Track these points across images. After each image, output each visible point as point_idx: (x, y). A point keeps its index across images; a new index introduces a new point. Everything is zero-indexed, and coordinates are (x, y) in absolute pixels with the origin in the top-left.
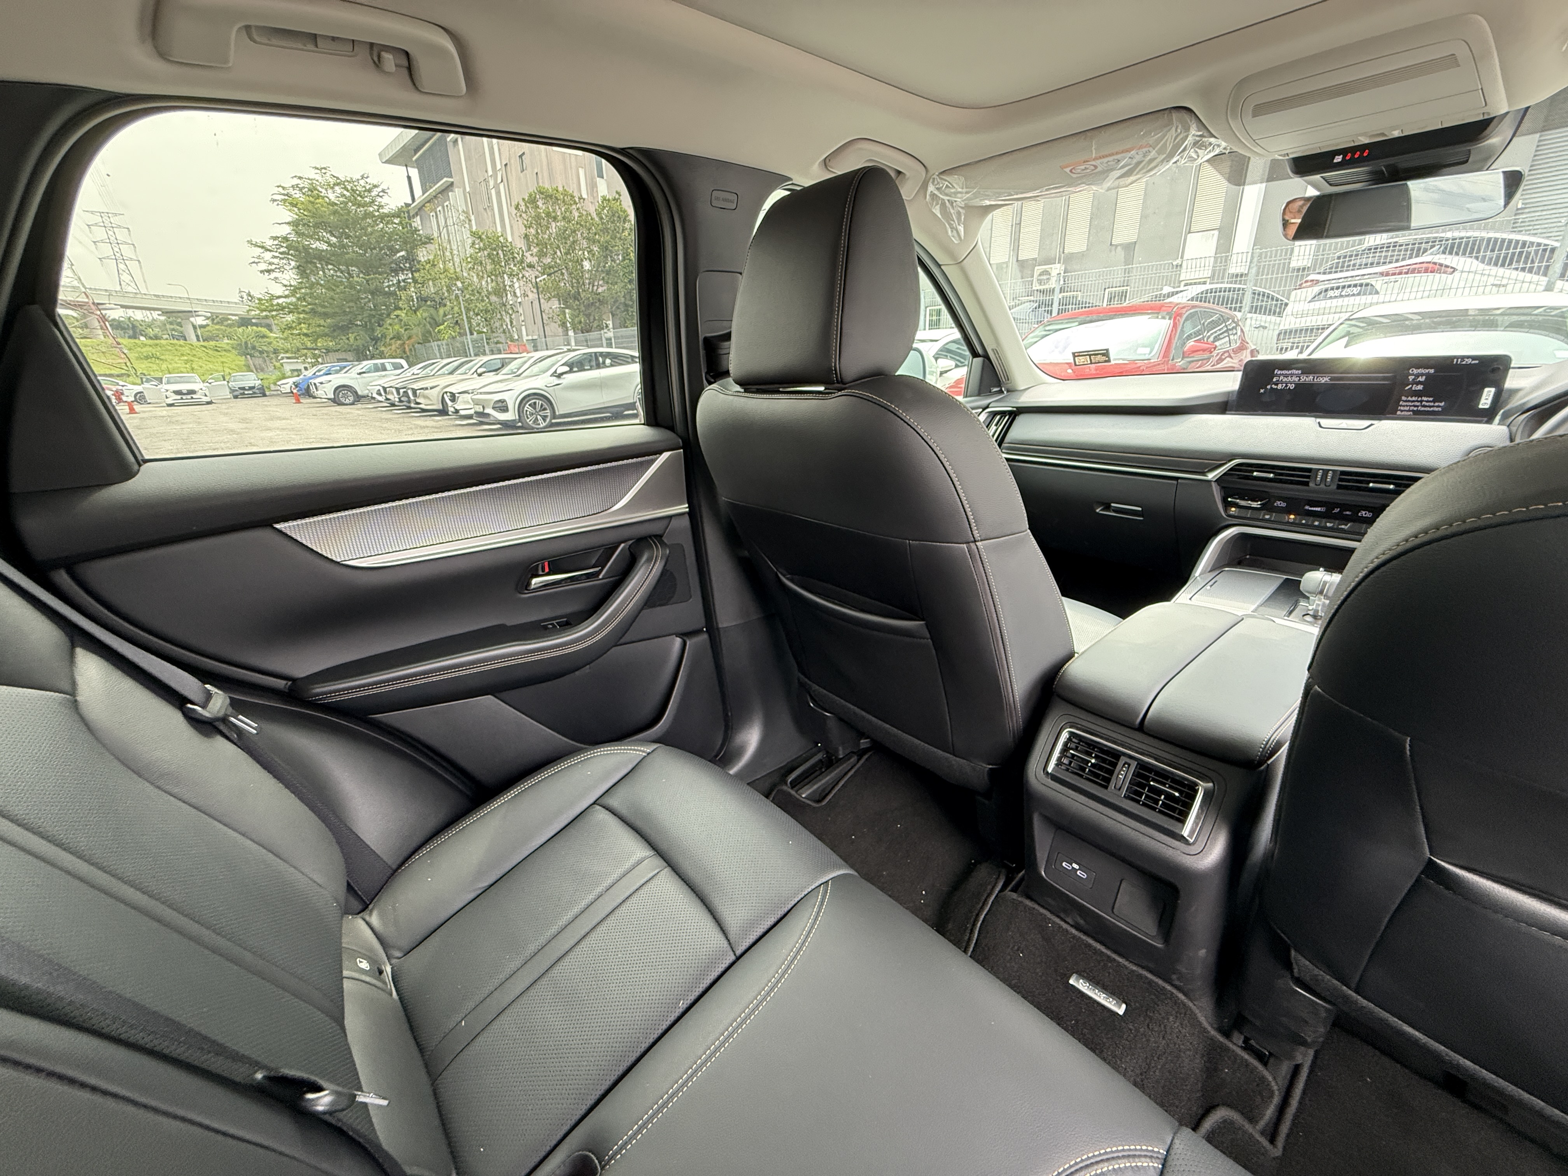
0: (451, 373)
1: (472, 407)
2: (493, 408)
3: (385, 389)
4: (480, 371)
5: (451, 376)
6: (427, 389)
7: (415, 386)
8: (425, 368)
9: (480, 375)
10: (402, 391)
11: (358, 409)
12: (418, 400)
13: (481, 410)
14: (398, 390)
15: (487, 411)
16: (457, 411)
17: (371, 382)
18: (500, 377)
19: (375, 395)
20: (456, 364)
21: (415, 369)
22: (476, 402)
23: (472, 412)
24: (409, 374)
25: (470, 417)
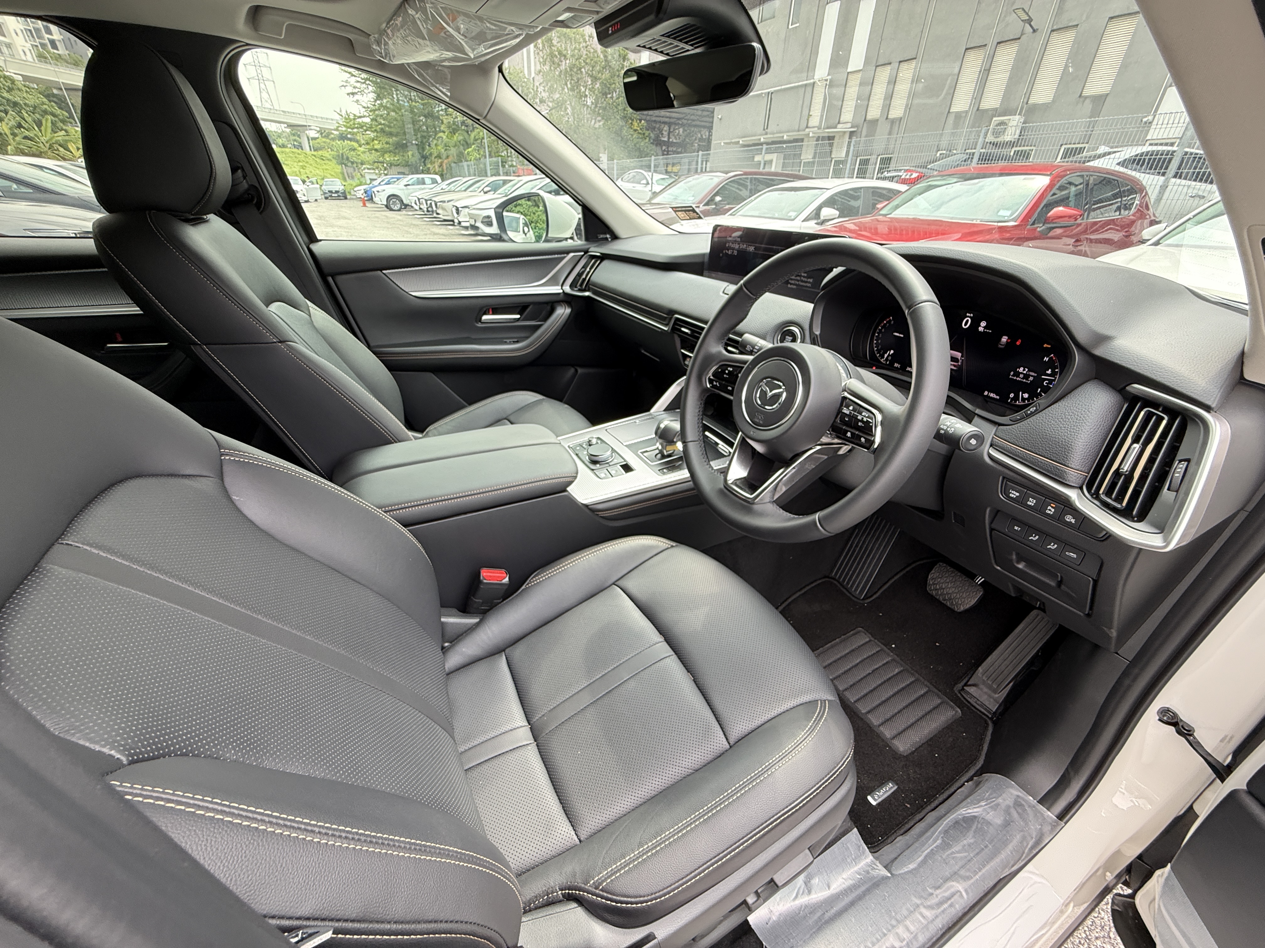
0: (465, 190)
1: (468, 220)
2: (482, 222)
3: (419, 199)
4: (486, 189)
5: (464, 193)
6: (444, 202)
7: (437, 199)
8: (449, 184)
9: (485, 193)
10: (429, 202)
11: (401, 215)
12: (438, 211)
13: (473, 223)
14: (426, 200)
15: (477, 225)
16: (460, 223)
17: (412, 193)
18: (496, 196)
19: (413, 205)
20: (471, 182)
21: (444, 185)
22: (471, 216)
23: (467, 224)
24: (438, 189)
25: (466, 228)
